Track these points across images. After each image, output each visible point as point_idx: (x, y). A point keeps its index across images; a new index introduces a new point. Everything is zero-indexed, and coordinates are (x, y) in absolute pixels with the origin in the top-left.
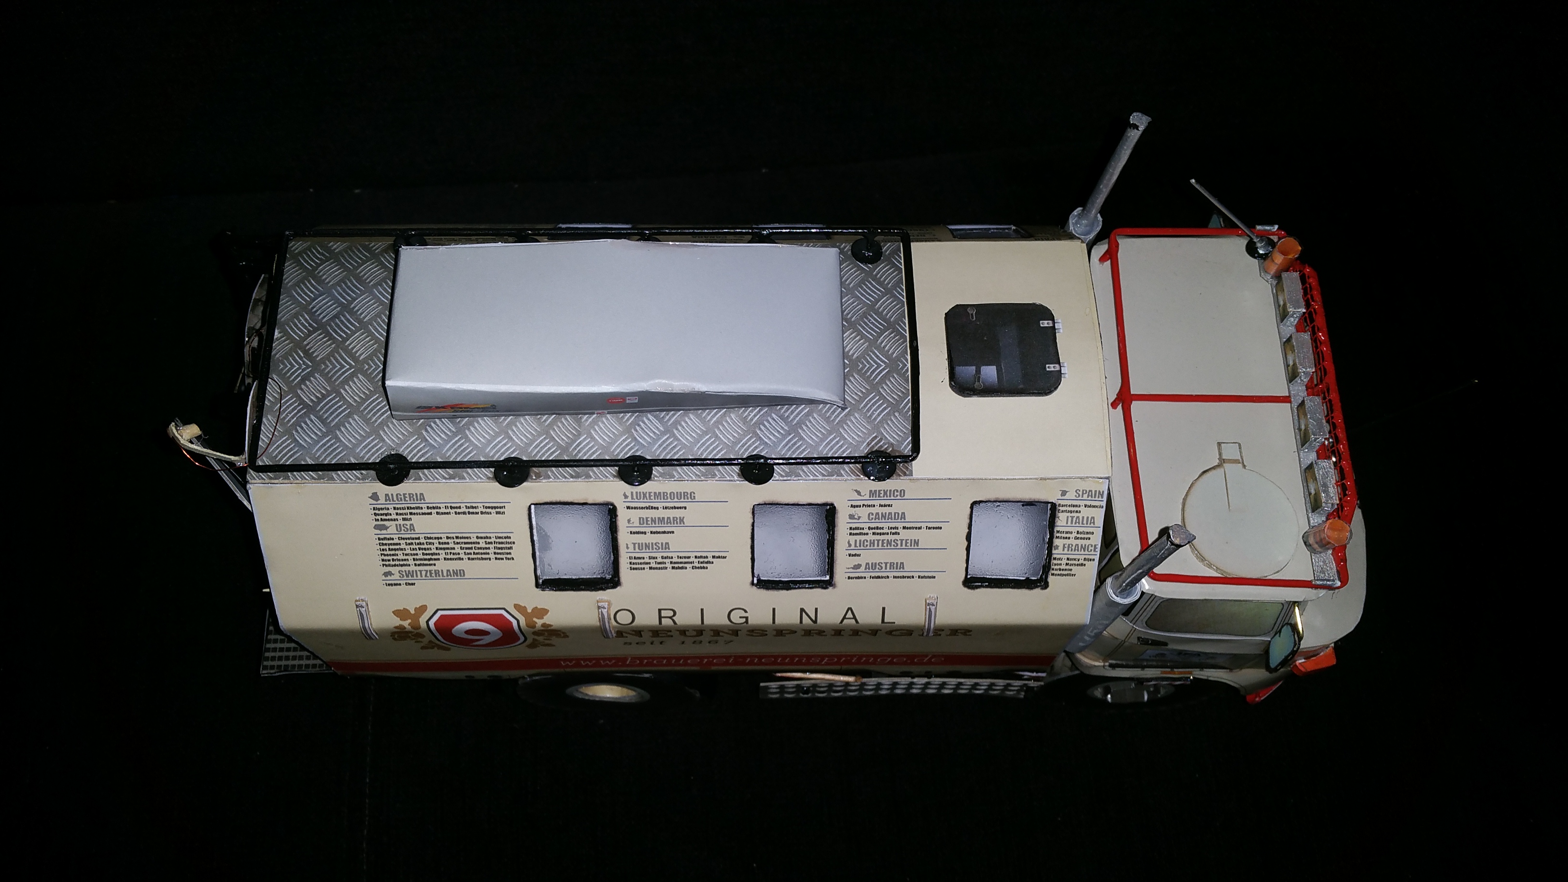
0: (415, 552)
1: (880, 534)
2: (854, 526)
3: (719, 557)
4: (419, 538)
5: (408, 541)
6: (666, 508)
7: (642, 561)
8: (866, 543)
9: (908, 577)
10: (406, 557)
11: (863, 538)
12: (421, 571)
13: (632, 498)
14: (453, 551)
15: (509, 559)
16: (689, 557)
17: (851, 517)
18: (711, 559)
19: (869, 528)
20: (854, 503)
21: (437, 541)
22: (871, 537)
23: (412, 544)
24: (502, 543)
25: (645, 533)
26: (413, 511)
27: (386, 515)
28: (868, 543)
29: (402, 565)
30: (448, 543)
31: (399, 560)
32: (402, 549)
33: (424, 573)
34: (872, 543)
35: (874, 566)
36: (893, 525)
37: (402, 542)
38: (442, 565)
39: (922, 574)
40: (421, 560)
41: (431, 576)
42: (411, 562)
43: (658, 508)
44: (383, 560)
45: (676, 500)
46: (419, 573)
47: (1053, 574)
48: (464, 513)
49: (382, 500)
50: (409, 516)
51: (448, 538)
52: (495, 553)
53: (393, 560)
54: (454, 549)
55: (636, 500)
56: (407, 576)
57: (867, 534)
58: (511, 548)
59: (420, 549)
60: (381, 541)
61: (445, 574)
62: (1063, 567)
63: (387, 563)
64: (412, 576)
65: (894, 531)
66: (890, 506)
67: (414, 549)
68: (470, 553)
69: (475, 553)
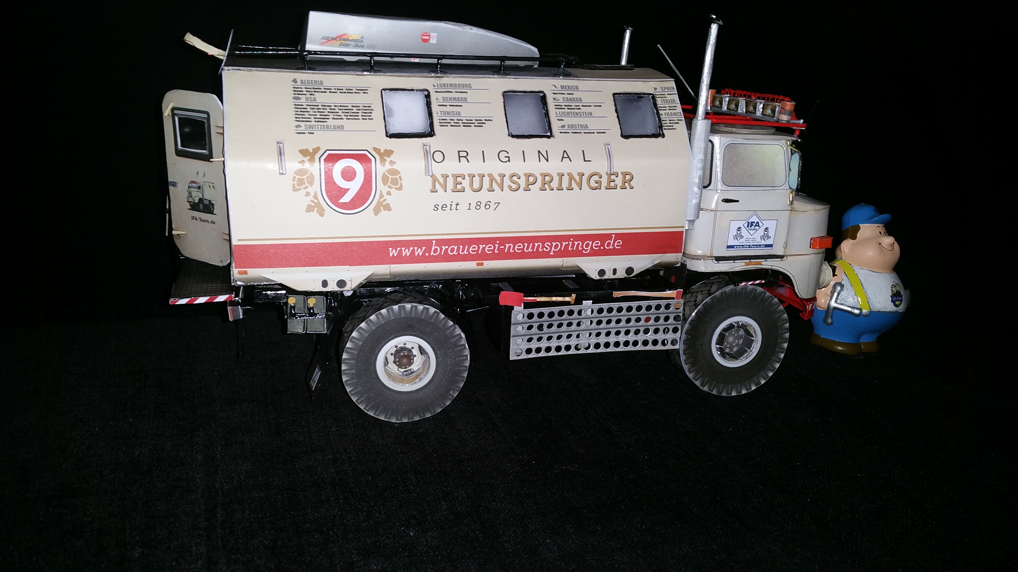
0: (315, 114)
1: (571, 109)
2: (557, 104)
3: (488, 120)
4: (318, 106)
5: (312, 107)
6: (457, 92)
7: (446, 121)
8: (565, 114)
9: (592, 133)
10: (310, 117)
11: (563, 110)
12: (318, 125)
13: (438, 87)
14: (337, 114)
15: (370, 119)
16: (472, 120)
17: (554, 99)
18: (484, 121)
19: (565, 106)
20: (555, 92)
21: (328, 108)
22: (566, 110)
23: (313, 109)
24: (366, 110)
25: (446, 106)
26: (316, 90)
27: (300, 91)
28: (566, 114)
29: (307, 121)
30: (335, 109)
31: (305, 118)
32: (307, 112)
33: (320, 126)
34: (568, 113)
35: (572, 126)
36: (577, 104)
37: (308, 107)
38: (330, 122)
39: (599, 131)
40: (318, 118)
41: (324, 129)
42: (313, 120)
43: (451, 92)
44: (296, 118)
45: (461, 88)
47: (665, 129)
48: (345, 93)
49: (299, 83)
50: (313, 93)
51: (335, 106)
52: (362, 116)
53: (302, 118)
54: (338, 112)
55: (440, 88)
56: (310, 128)
58: (371, 113)
59: (318, 112)
60: (296, 106)
61: (332, 128)
62: (668, 125)
63: (298, 119)
64: (313, 128)
65: (578, 107)
66: (572, 94)
67: (315, 112)
68: (348, 116)
69: (350, 116)
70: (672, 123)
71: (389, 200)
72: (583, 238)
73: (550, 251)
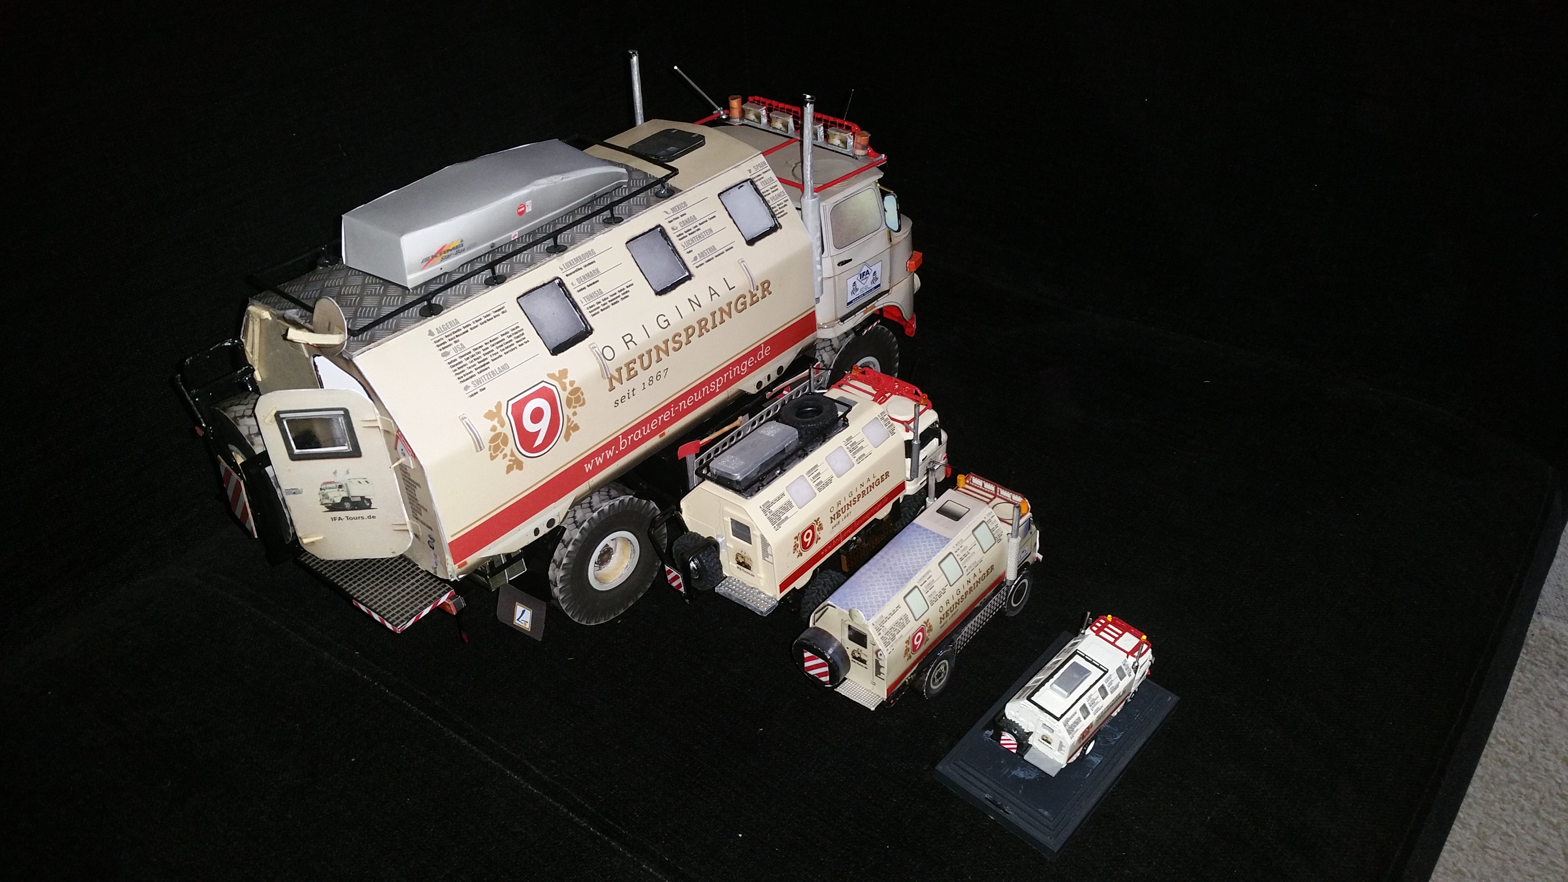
0: (473, 364)
1: (692, 233)
2: (678, 234)
3: (630, 286)
4: (470, 352)
5: (466, 357)
6: (585, 266)
7: (594, 308)
9: (722, 253)
10: (470, 370)
11: (687, 239)
12: (483, 376)
13: (566, 269)
14: (493, 352)
15: (526, 342)
16: (616, 294)
17: (673, 229)
18: (627, 289)
19: (686, 232)
20: (670, 220)
21: (480, 350)
23: (468, 358)
24: (517, 333)
25: (585, 288)
26: (457, 334)
27: (444, 343)
28: (691, 242)
29: (471, 377)
30: (487, 348)
31: (467, 374)
32: (465, 365)
33: (486, 377)
34: (692, 240)
35: (702, 254)
36: (694, 225)
37: (463, 359)
38: (493, 366)
39: (727, 248)
40: (479, 368)
41: (491, 377)
42: (475, 372)
43: (581, 269)
44: (459, 378)
45: (587, 259)
46: (483, 378)
47: (779, 218)
48: (485, 322)
49: (436, 334)
50: (456, 339)
51: (486, 344)
52: (517, 342)
53: (465, 375)
54: (493, 350)
55: (568, 269)
56: (478, 384)
57: (686, 236)
58: (523, 334)
59: (475, 360)
60: (451, 365)
61: (498, 372)
62: (779, 211)
63: (462, 379)
64: (481, 383)
65: (697, 228)
66: (685, 214)
67: (472, 362)
68: (503, 350)
69: (507, 348)
70: (782, 207)
71: (576, 420)
72: (739, 362)
73: (716, 389)
